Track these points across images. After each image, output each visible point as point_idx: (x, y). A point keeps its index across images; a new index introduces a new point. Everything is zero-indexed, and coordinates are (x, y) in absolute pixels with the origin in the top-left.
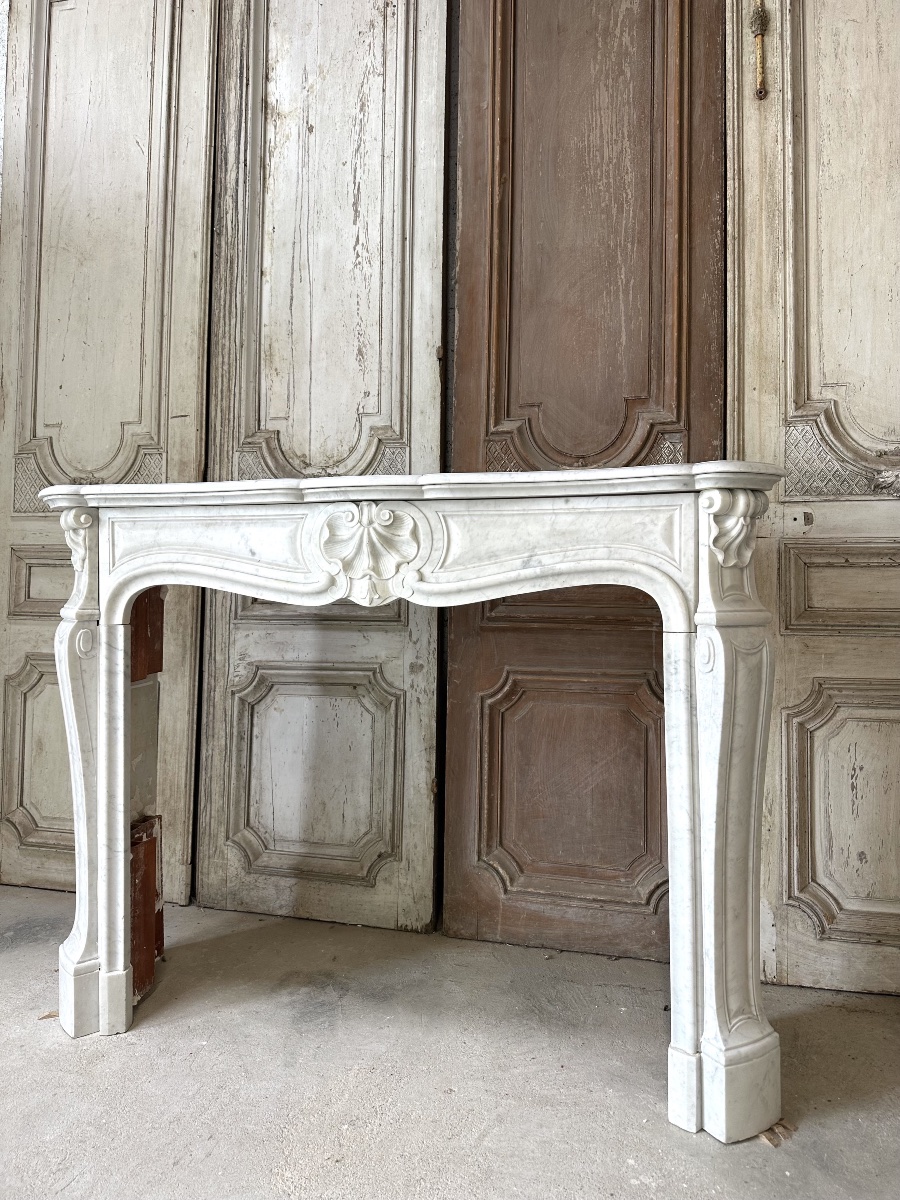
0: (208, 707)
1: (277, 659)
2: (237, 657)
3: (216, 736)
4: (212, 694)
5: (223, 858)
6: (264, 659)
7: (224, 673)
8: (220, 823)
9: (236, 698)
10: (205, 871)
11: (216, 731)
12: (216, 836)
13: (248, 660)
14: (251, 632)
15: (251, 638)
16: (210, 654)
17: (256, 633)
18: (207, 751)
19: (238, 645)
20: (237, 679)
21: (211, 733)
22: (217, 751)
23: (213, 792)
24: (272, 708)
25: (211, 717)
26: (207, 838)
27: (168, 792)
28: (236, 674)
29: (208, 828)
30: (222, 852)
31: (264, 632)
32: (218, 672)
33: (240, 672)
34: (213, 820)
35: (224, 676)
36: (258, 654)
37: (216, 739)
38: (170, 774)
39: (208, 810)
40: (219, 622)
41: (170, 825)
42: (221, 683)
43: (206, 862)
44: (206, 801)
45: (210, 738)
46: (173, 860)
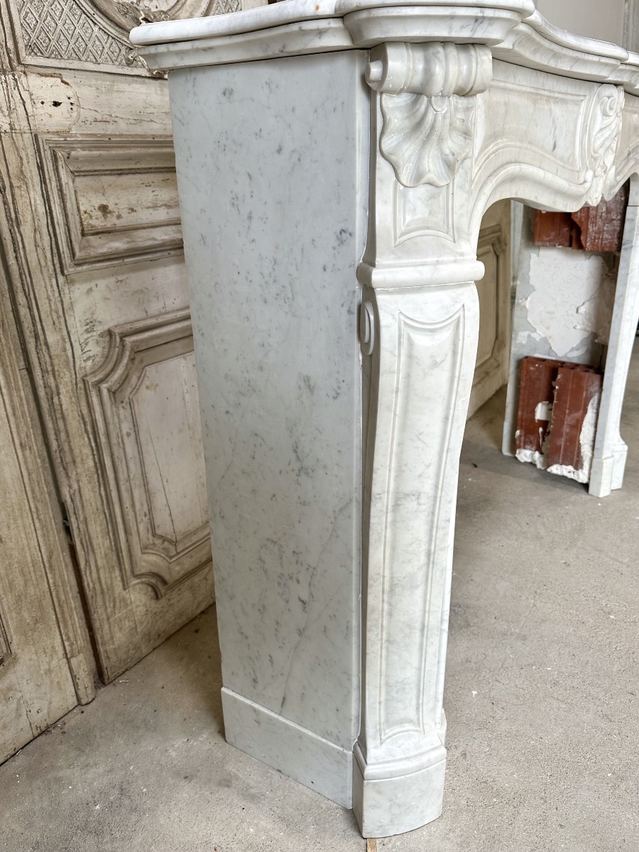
0: (55, 423)
1: (139, 317)
2: (81, 330)
3: (78, 460)
4: (56, 400)
5: (127, 605)
6: (122, 321)
7: (67, 362)
8: (111, 568)
9: (105, 392)
10: (107, 638)
11: (76, 452)
12: (111, 588)
13: (100, 329)
14: (92, 284)
15: (96, 295)
16: (36, 337)
17: (102, 283)
18: (70, 487)
19: (79, 309)
20: (89, 363)
21: (68, 459)
22: (84, 480)
23: (93, 535)
24: (143, 387)
25: (63, 436)
26: (99, 599)
27: (19, 582)
28: (85, 357)
29: (97, 586)
30: (124, 600)
31: (113, 280)
32: (56, 361)
33: (90, 351)
34: (101, 571)
35: (68, 364)
36: (111, 317)
37: (79, 464)
38: (15, 553)
39: (92, 563)
40: (37, 278)
41: (36, 622)
42: (66, 378)
43: (106, 627)
44: (87, 554)
45: (70, 468)
46: (54, 662)
